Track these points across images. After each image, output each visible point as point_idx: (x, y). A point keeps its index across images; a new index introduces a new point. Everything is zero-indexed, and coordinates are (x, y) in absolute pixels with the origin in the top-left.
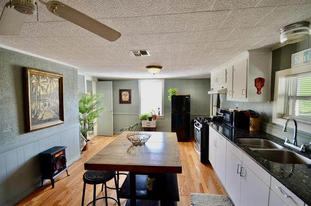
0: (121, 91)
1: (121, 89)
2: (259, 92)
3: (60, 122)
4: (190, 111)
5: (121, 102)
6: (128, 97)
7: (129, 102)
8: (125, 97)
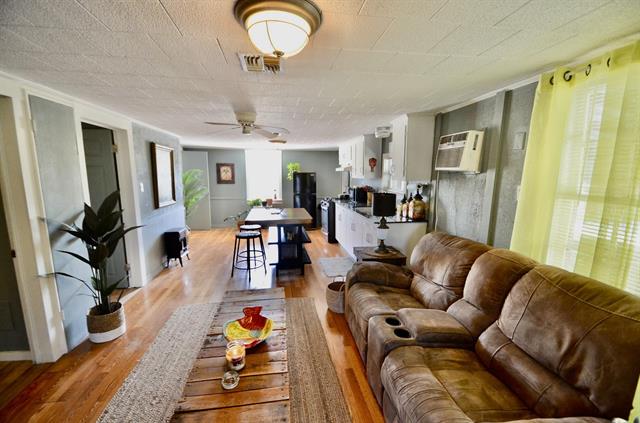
0: (219, 166)
1: (220, 162)
2: (372, 170)
3: (173, 202)
4: (315, 192)
5: (220, 181)
6: (229, 174)
7: (232, 181)
8: (226, 174)
